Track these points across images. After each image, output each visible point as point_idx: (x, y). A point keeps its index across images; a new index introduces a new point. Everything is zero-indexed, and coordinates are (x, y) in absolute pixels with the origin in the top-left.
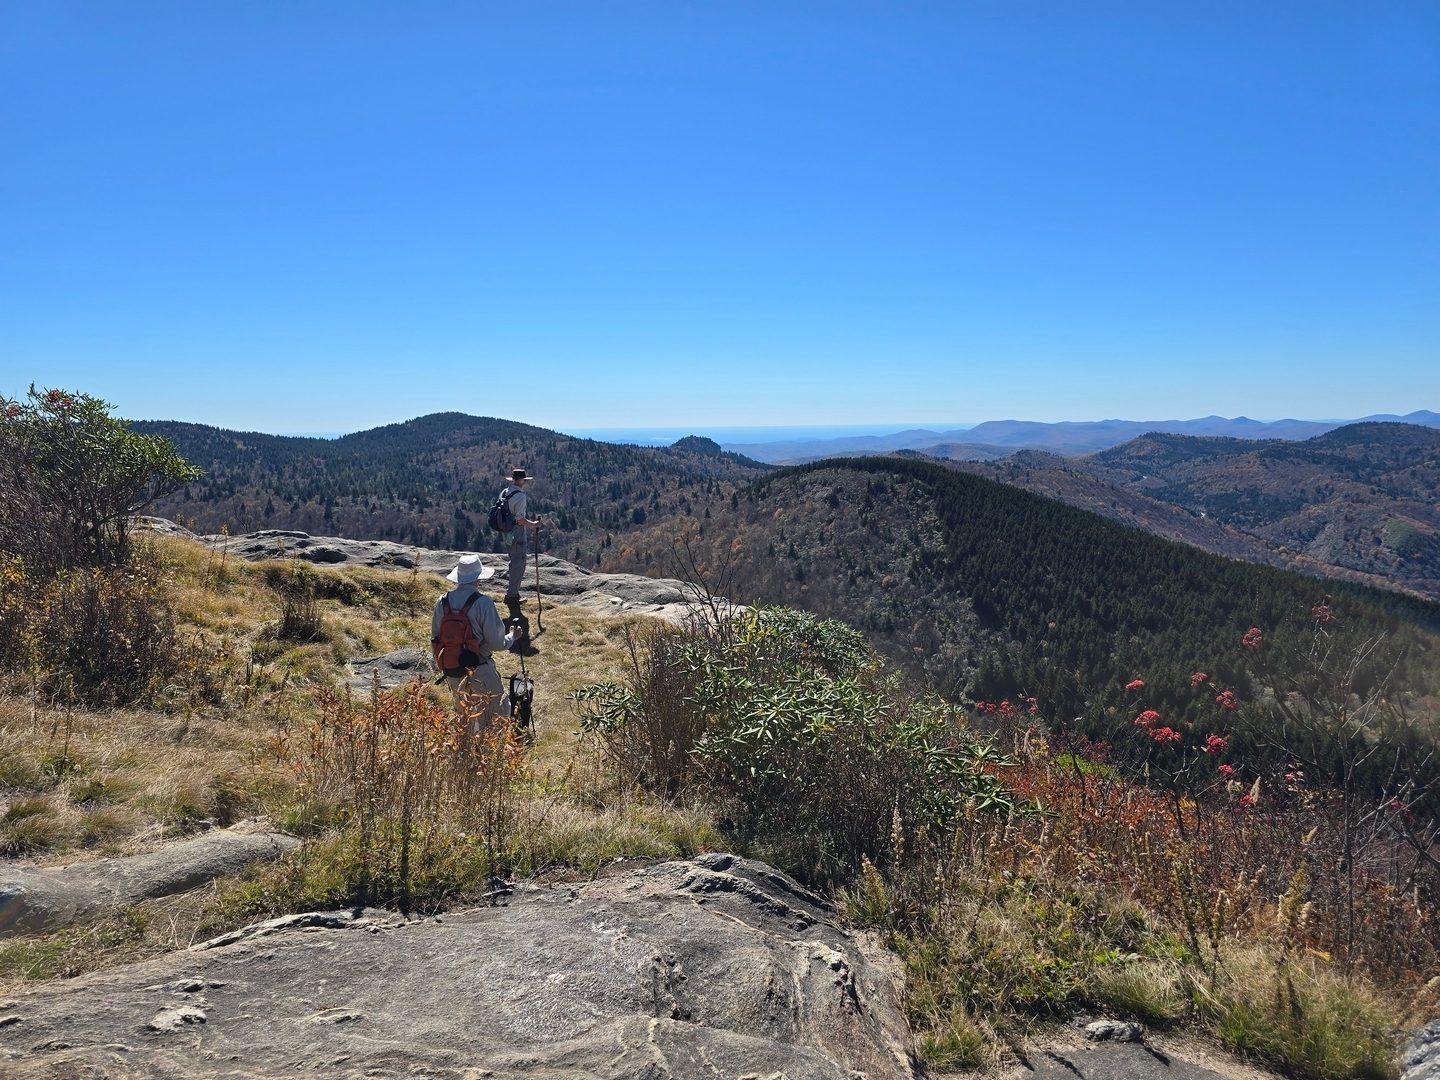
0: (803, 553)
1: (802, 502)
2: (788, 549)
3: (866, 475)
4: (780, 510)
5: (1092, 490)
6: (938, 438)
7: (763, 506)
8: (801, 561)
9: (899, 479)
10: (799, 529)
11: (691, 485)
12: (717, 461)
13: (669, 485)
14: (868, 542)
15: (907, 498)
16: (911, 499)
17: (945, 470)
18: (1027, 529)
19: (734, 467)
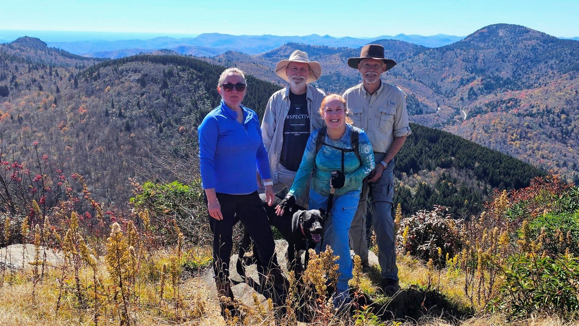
0: (128, 114)
1: (122, 82)
2: (118, 112)
3: (161, 66)
4: (109, 87)
5: (268, 74)
6: (176, 42)
7: (96, 85)
8: (127, 119)
9: (182, 68)
10: (124, 99)
11: (37, 70)
12: (47, 54)
13: (21, 70)
14: (168, 107)
15: (188, 80)
16: (190, 81)
17: (207, 64)
18: (255, 98)
19: (60, 58)
